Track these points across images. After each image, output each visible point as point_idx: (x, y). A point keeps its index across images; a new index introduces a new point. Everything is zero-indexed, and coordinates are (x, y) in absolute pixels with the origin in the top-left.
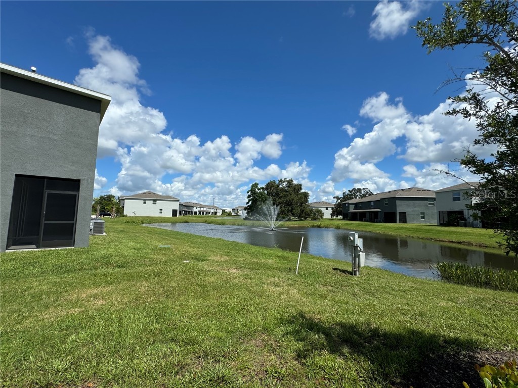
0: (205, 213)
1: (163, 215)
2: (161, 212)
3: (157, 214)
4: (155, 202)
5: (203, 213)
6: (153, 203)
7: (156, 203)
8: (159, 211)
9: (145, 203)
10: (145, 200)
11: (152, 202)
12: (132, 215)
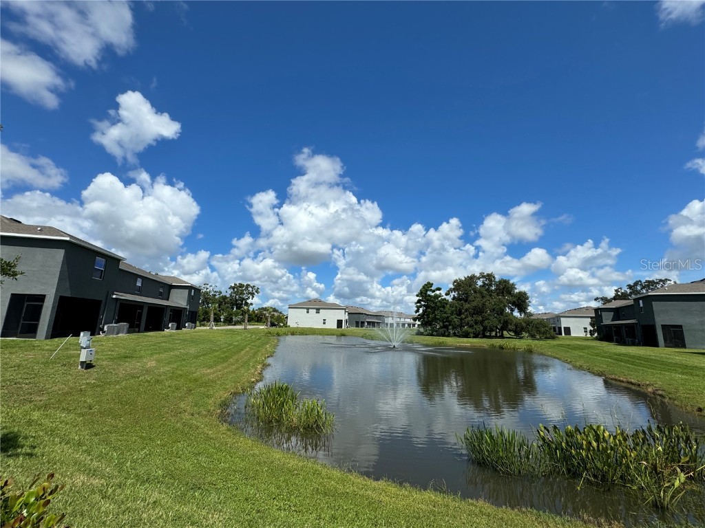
0: (406, 325)
1: (327, 326)
2: (324, 323)
3: (320, 326)
4: (318, 311)
5: (403, 325)
6: (317, 312)
7: (319, 313)
8: (323, 322)
9: (308, 312)
10: (308, 309)
11: (315, 310)
12: (296, 326)
